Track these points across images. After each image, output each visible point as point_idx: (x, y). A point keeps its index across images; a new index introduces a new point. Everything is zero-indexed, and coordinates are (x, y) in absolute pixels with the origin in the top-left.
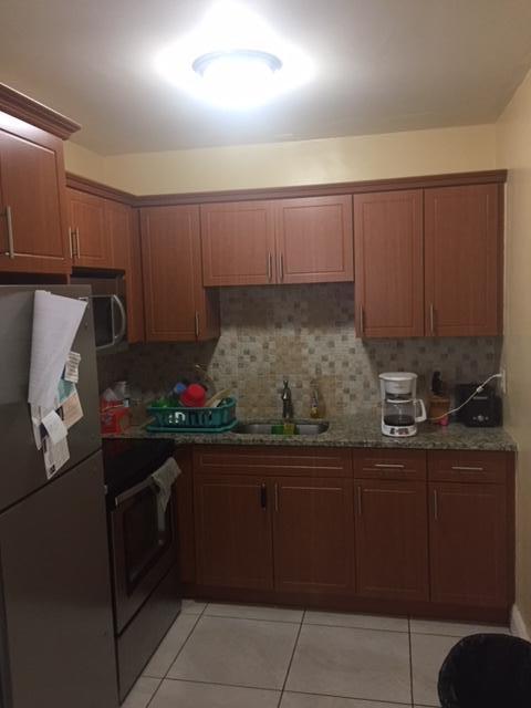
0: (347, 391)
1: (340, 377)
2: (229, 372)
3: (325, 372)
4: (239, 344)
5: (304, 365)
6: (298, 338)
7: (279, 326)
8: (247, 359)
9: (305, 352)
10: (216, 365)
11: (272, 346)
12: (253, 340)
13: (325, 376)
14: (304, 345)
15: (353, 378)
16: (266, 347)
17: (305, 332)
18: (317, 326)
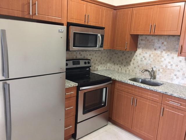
0: (176, 75)
1: (174, 70)
2: (137, 62)
3: (169, 67)
4: (142, 54)
5: (162, 64)
6: (161, 54)
7: (155, 49)
8: (143, 59)
9: (163, 59)
10: (134, 60)
11: (152, 56)
12: (146, 53)
13: (168, 69)
14: (163, 57)
15: (179, 71)
16: (150, 56)
17: (164, 52)
18: (169, 51)
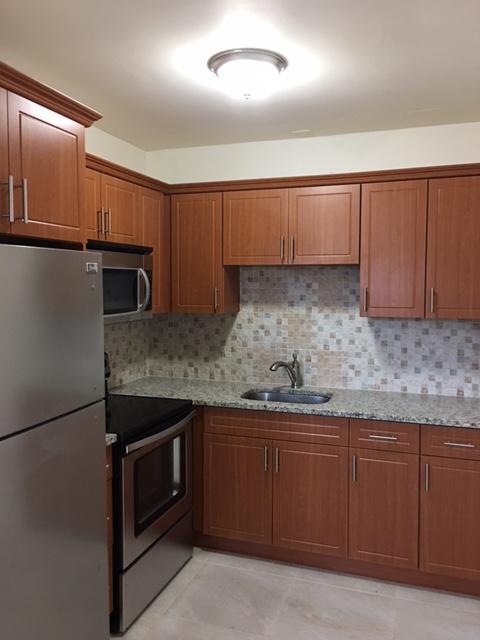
0: (352, 367)
1: (346, 354)
2: (245, 344)
3: (333, 348)
4: (255, 318)
5: (314, 341)
6: (308, 316)
7: (291, 304)
8: (262, 333)
9: (315, 329)
10: (234, 338)
11: (285, 322)
12: (268, 316)
13: (332, 353)
14: (314, 322)
15: (358, 355)
16: (279, 322)
17: (315, 311)
18: (327, 305)
